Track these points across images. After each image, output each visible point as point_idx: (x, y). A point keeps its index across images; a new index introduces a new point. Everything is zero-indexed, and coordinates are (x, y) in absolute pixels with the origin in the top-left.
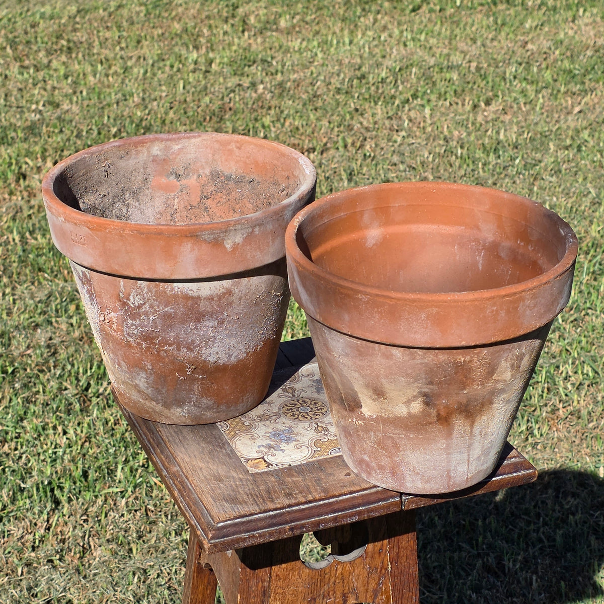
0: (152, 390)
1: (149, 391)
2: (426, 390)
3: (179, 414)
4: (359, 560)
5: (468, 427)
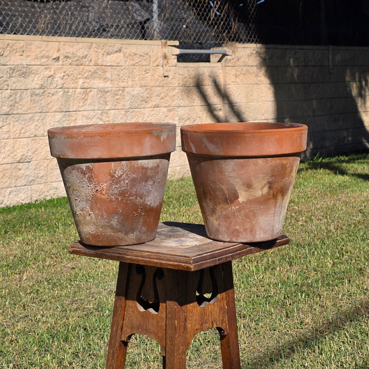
0: (120, 226)
1: (118, 226)
2: (270, 180)
3: (132, 237)
4: (216, 303)
5: (281, 202)
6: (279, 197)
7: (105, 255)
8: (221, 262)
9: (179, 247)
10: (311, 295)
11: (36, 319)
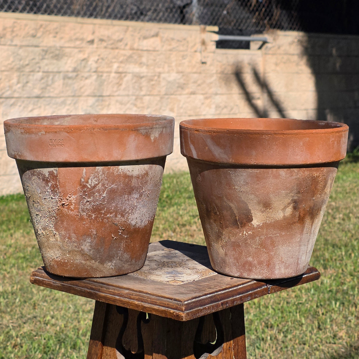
0: (93, 251)
1: (91, 252)
2: (296, 198)
3: (110, 267)
4: (220, 355)
5: (310, 226)
6: (308, 221)
7: (74, 289)
8: (225, 307)
9: (171, 283)
10: (346, 304)
11: (45, 321)
